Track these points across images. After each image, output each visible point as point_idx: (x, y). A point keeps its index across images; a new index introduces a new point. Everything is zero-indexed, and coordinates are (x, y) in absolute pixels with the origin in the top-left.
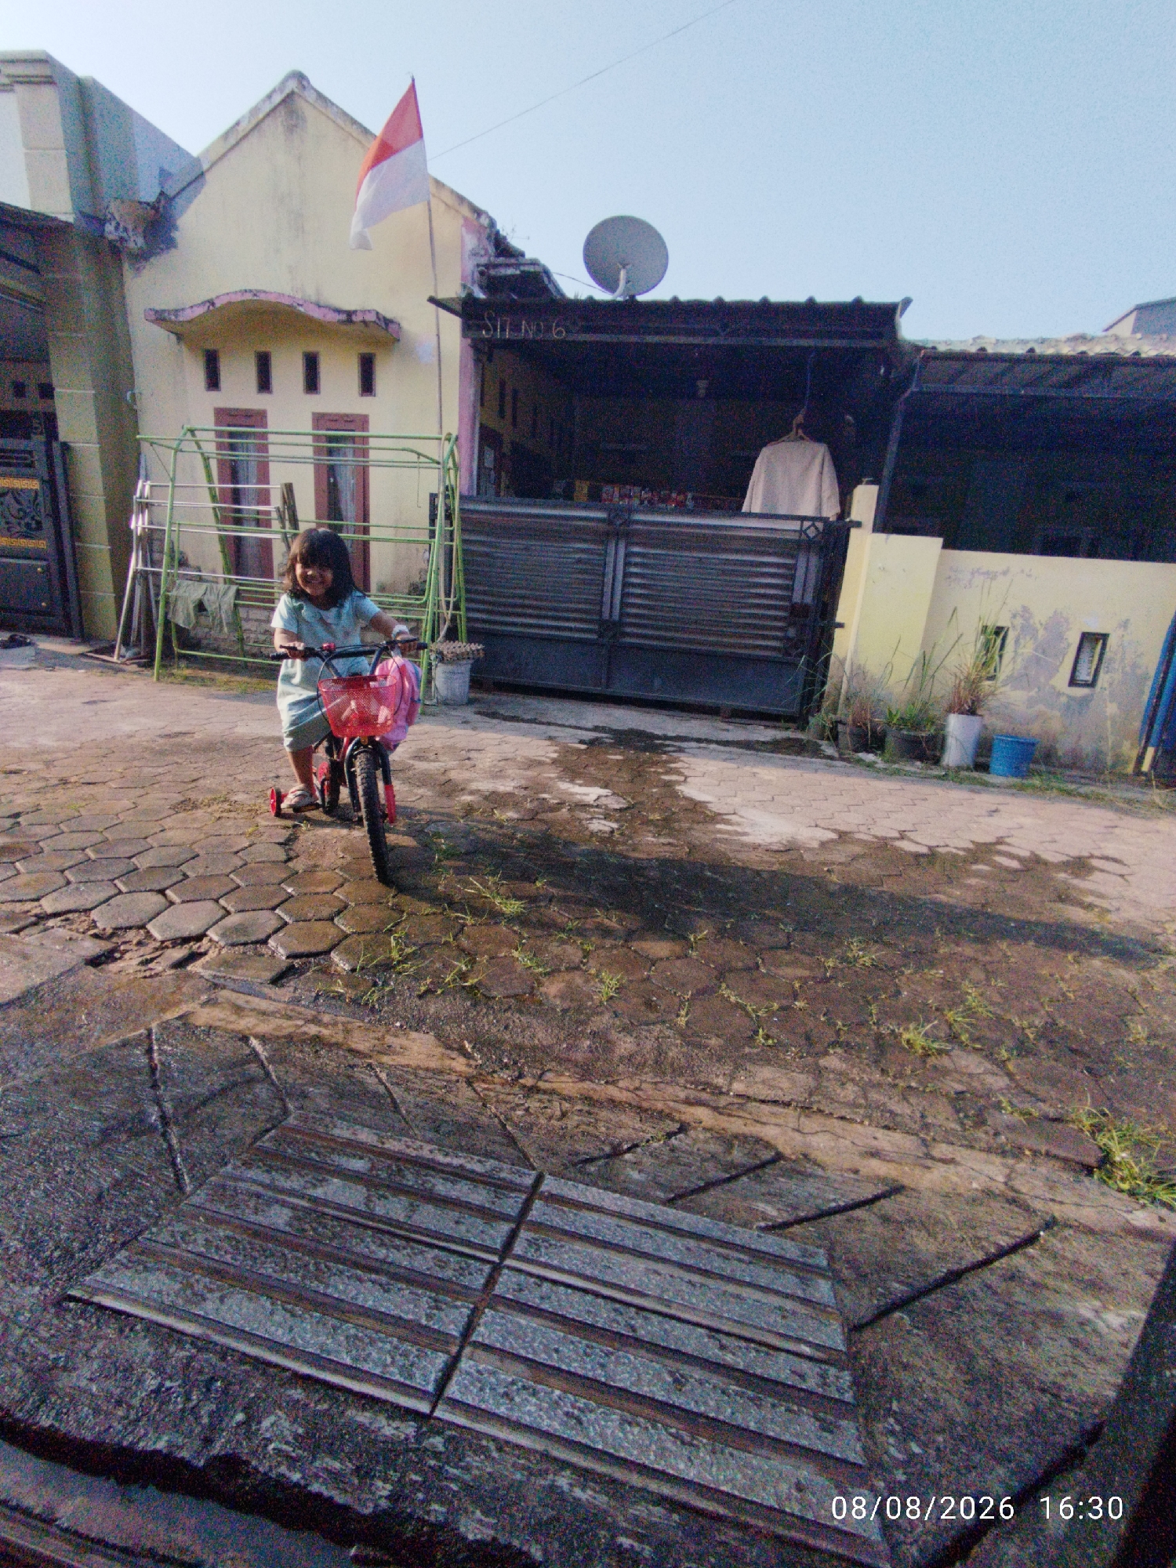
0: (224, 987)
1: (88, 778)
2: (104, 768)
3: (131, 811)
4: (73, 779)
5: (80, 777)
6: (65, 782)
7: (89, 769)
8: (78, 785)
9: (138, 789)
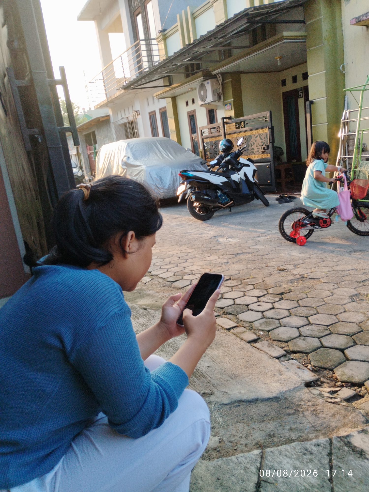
1: (312, 276)
2: (319, 270)
3: (330, 297)
4: (305, 276)
5: (308, 274)
6: (302, 277)
7: (313, 270)
8: (307, 279)
9: (334, 284)
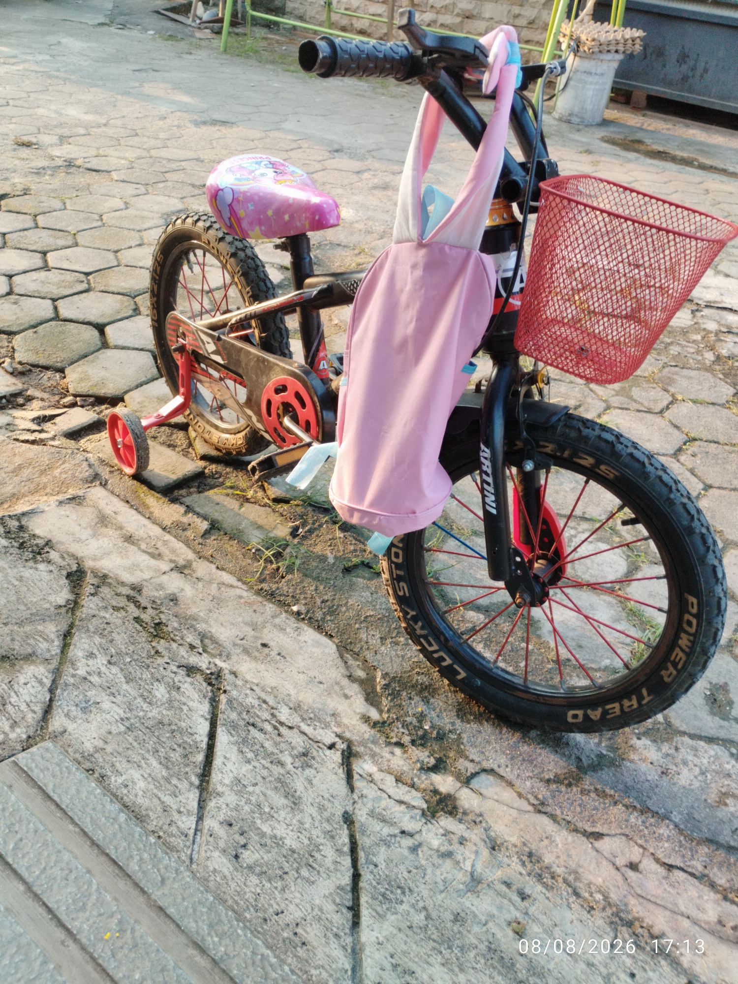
0: (104, 485)
1: (94, 164)
2: (117, 154)
3: (118, 213)
4: (78, 163)
5: (87, 160)
6: (70, 164)
7: (101, 152)
8: (81, 170)
9: (139, 186)
